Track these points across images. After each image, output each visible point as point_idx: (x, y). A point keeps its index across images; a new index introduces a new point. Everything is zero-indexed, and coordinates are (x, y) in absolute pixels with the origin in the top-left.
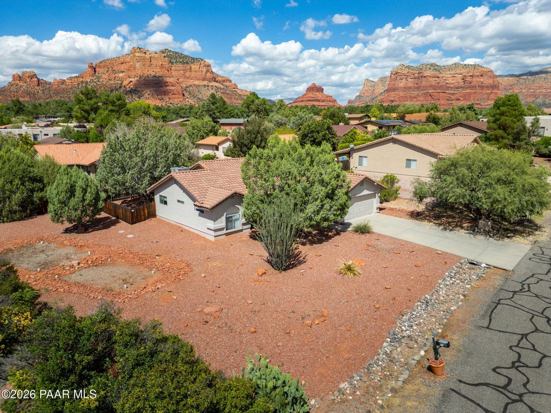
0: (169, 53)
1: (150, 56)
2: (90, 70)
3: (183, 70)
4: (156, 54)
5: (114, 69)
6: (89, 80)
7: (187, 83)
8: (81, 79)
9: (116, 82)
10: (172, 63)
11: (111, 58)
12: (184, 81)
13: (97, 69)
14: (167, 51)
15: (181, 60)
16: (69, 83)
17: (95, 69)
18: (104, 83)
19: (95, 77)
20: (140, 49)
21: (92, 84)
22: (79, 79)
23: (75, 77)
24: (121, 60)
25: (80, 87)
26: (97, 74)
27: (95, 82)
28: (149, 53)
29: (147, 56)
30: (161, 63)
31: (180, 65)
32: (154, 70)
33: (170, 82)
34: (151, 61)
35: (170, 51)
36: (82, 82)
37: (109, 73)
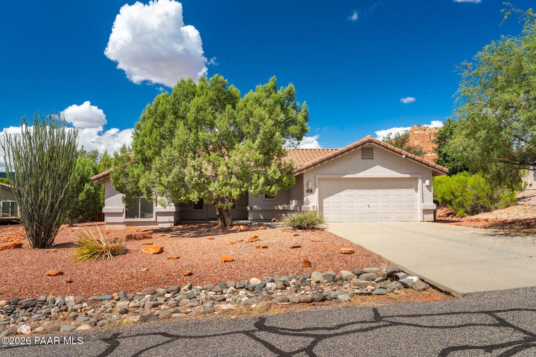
1: (430, 132)
28: (429, 129)
29: (427, 133)
34: (430, 137)
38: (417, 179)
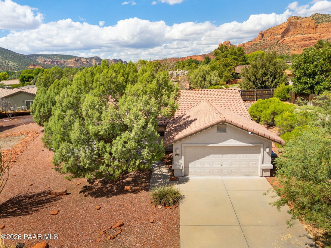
0: (317, 16)
1: (301, 20)
2: (260, 36)
3: (327, 27)
4: (306, 19)
5: (275, 33)
6: (258, 42)
7: (329, 36)
8: (254, 42)
9: (275, 41)
10: (319, 23)
11: (274, 26)
12: (326, 35)
13: (264, 35)
14: (316, 15)
15: (327, 20)
16: (247, 45)
17: (263, 35)
18: (267, 43)
19: (262, 40)
20: (294, 17)
21: (260, 44)
22: (253, 42)
23: (250, 41)
24: (280, 26)
25: (252, 47)
26: (264, 38)
27: (262, 43)
28: (301, 18)
29: (299, 21)
30: (308, 24)
31: (325, 23)
32: (302, 30)
33: (313, 37)
34: (301, 24)
35: (319, 14)
36: (254, 44)
37: (271, 36)
38: (259, 147)
